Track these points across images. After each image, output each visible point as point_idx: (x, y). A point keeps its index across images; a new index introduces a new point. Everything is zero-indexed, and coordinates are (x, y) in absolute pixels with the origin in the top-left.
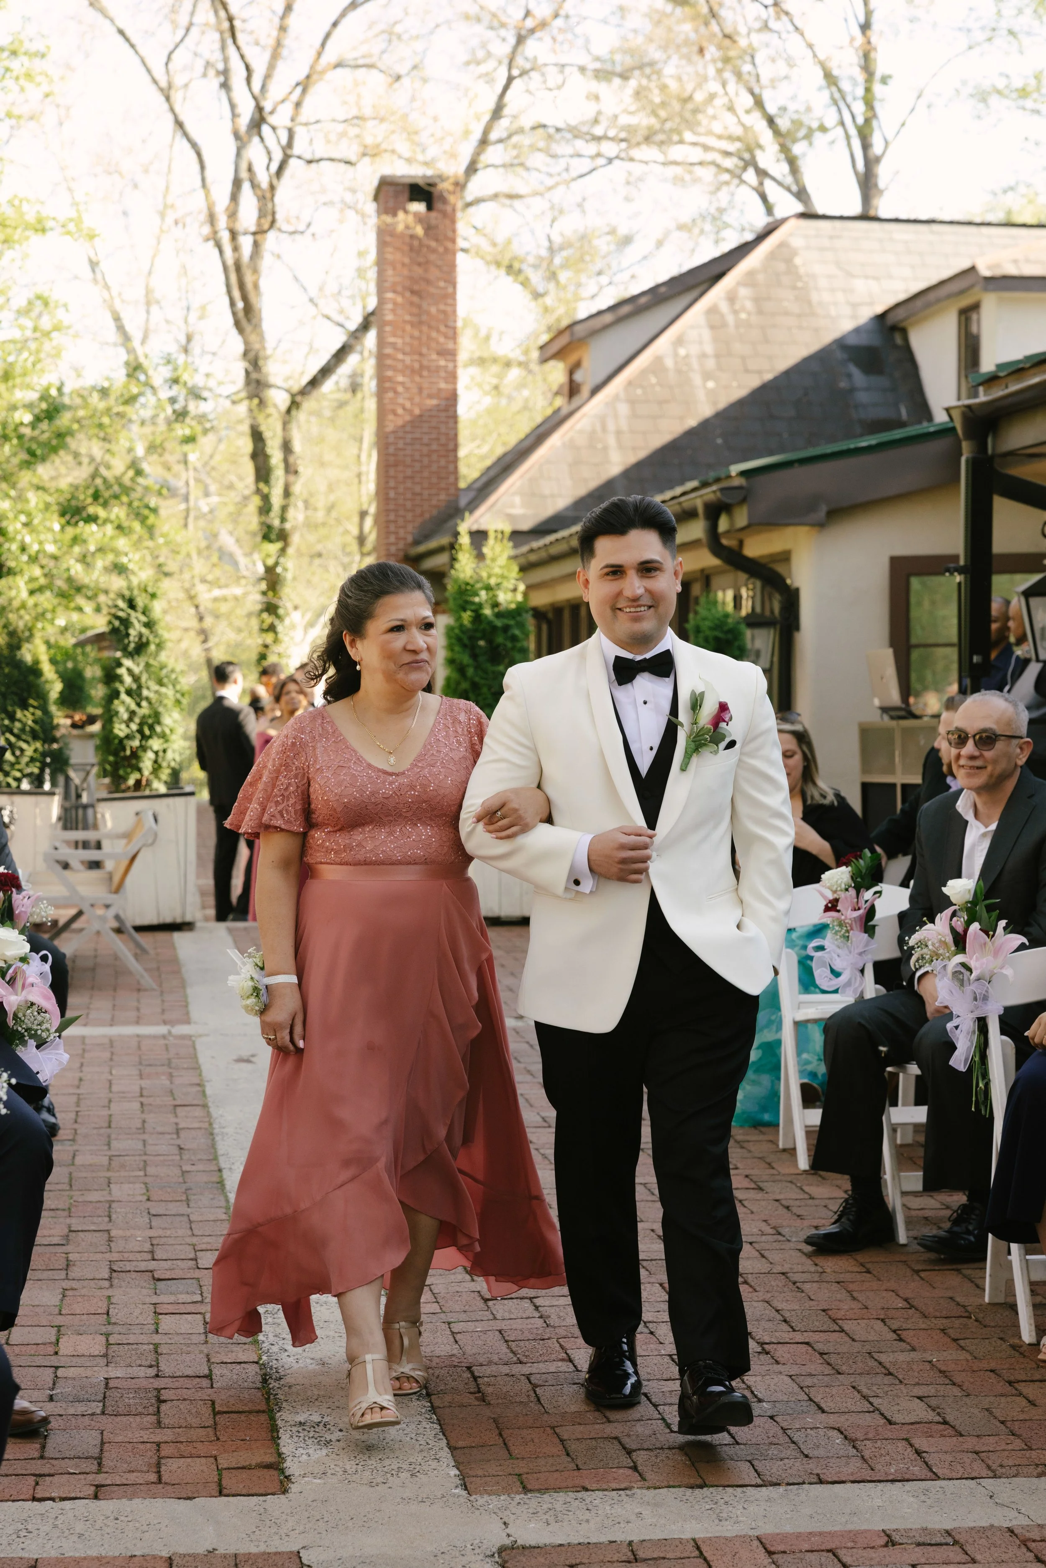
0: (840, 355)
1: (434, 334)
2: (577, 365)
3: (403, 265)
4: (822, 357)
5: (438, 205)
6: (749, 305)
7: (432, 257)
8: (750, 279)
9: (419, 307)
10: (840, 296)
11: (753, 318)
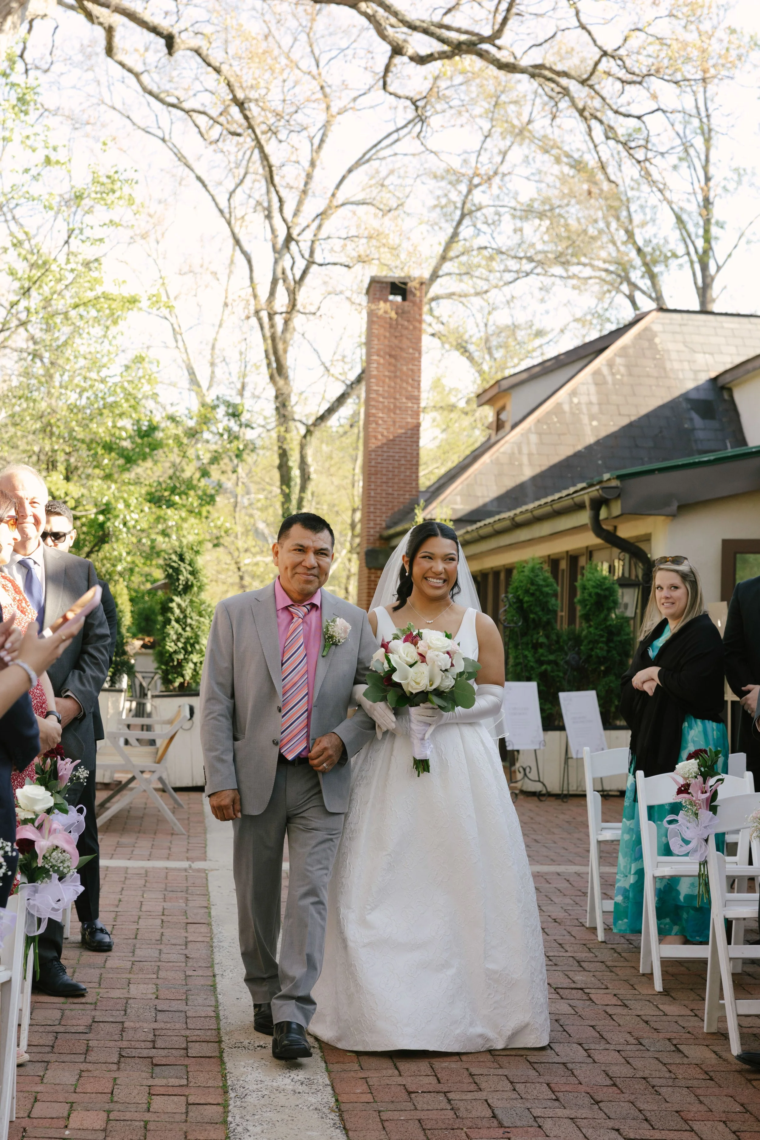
0: (685, 405)
1: (405, 385)
2: (503, 408)
3: (385, 337)
4: (672, 406)
5: (410, 297)
6: (622, 369)
7: (405, 332)
8: (623, 352)
9: (395, 366)
10: (686, 365)
11: (625, 379)
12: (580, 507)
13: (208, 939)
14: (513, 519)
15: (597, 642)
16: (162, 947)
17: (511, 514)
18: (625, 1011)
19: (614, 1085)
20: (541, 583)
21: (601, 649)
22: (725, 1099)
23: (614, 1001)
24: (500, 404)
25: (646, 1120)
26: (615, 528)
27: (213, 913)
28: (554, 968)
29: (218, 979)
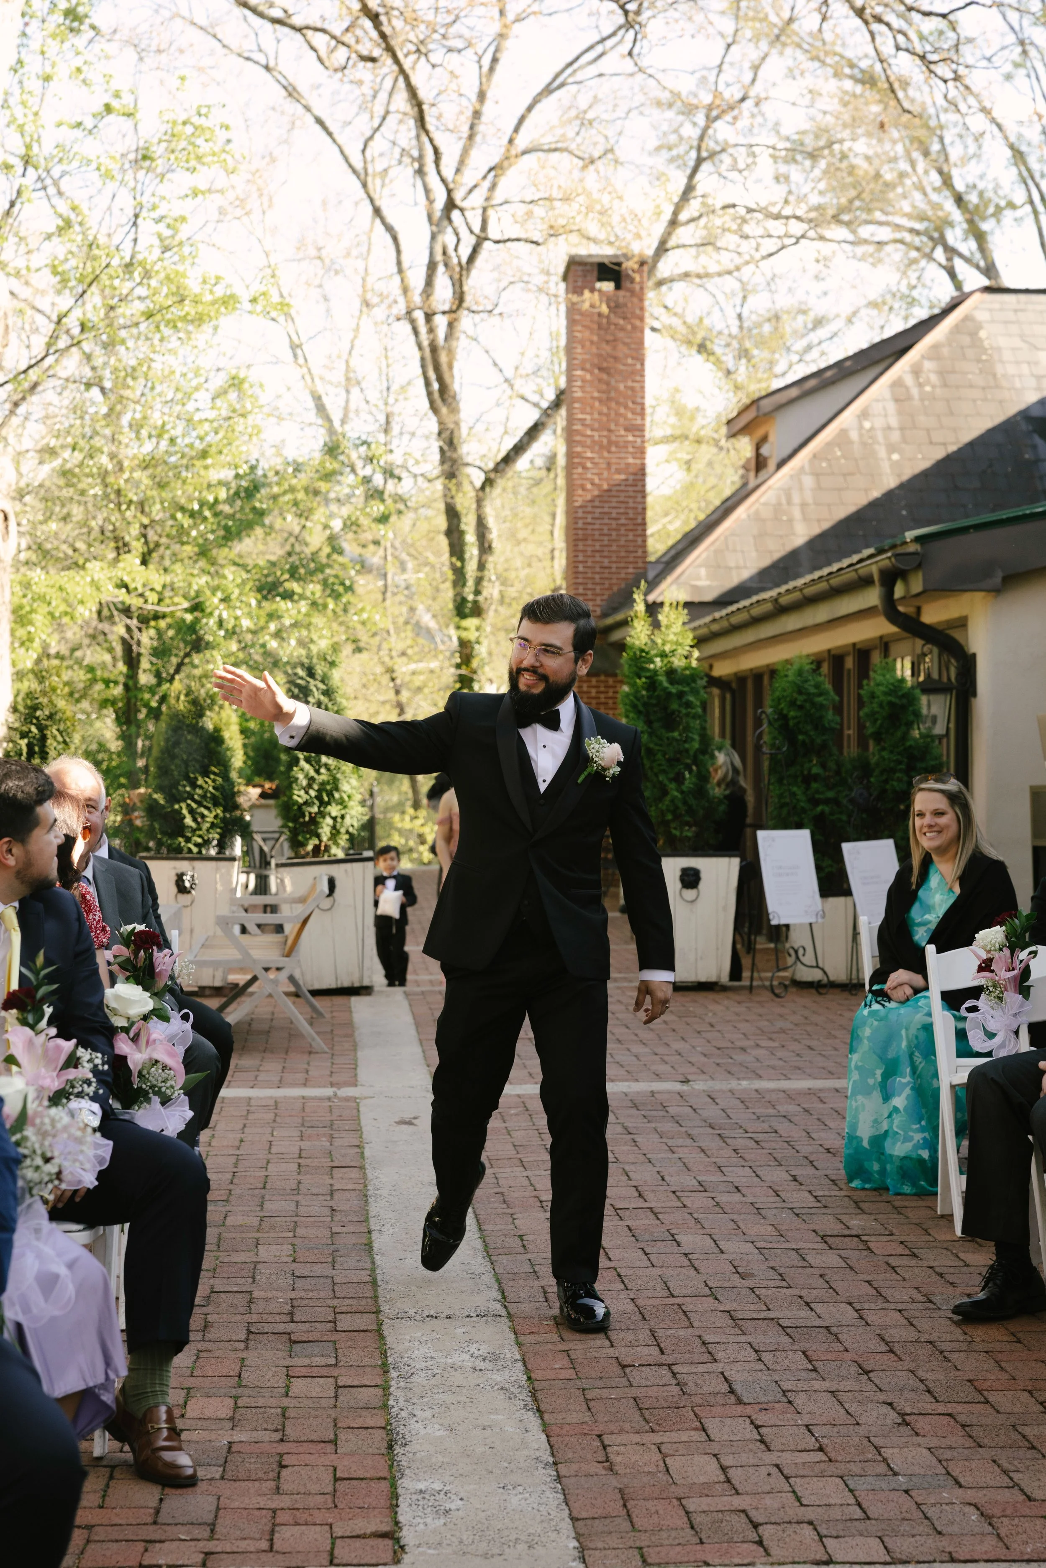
0: (1024, 426)
1: (622, 410)
2: (764, 439)
3: (592, 342)
4: (1006, 428)
5: (626, 284)
6: (934, 378)
7: (621, 335)
8: (935, 353)
9: (608, 384)
10: (1025, 369)
11: (938, 391)
12: (865, 582)
13: (361, 1187)
14: (776, 600)
15: (893, 771)
16: (299, 1198)
17: (773, 593)
18: (914, 1262)
19: (891, 1351)
20: (812, 690)
21: (900, 780)
22: (1033, 1364)
23: (901, 1250)
24: (760, 433)
25: (929, 1391)
26: (919, 610)
27: (367, 1153)
28: (824, 1211)
29: (374, 1236)
